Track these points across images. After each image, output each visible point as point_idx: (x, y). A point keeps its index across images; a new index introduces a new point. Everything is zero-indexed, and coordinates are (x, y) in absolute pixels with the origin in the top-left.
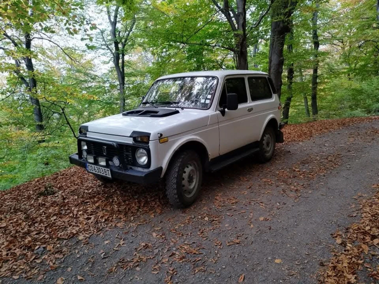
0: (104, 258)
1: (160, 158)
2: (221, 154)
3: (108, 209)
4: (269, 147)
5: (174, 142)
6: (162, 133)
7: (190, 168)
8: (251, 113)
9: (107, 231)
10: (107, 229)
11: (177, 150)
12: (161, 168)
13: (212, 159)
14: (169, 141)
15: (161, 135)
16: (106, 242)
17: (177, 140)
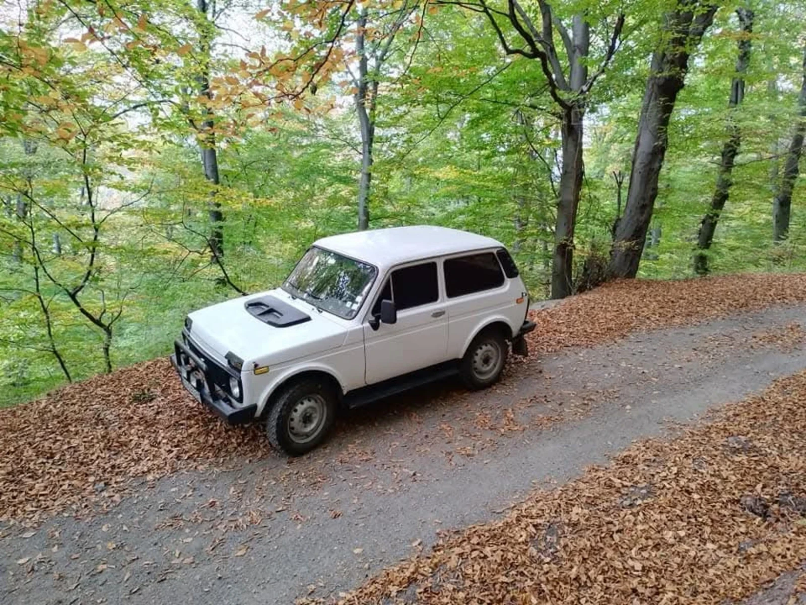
0: (161, 510)
1: (256, 393)
2: (369, 383)
3: (201, 440)
4: (488, 365)
5: (278, 373)
6: (258, 363)
7: (307, 404)
8: (441, 320)
9: (182, 473)
10: (184, 471)
11: (282, 384)
12: (255, 407)
13: (349, 392)
14: (270, 371)
15: (256, 366)
16: (173, 490)
17: (283, 370)
